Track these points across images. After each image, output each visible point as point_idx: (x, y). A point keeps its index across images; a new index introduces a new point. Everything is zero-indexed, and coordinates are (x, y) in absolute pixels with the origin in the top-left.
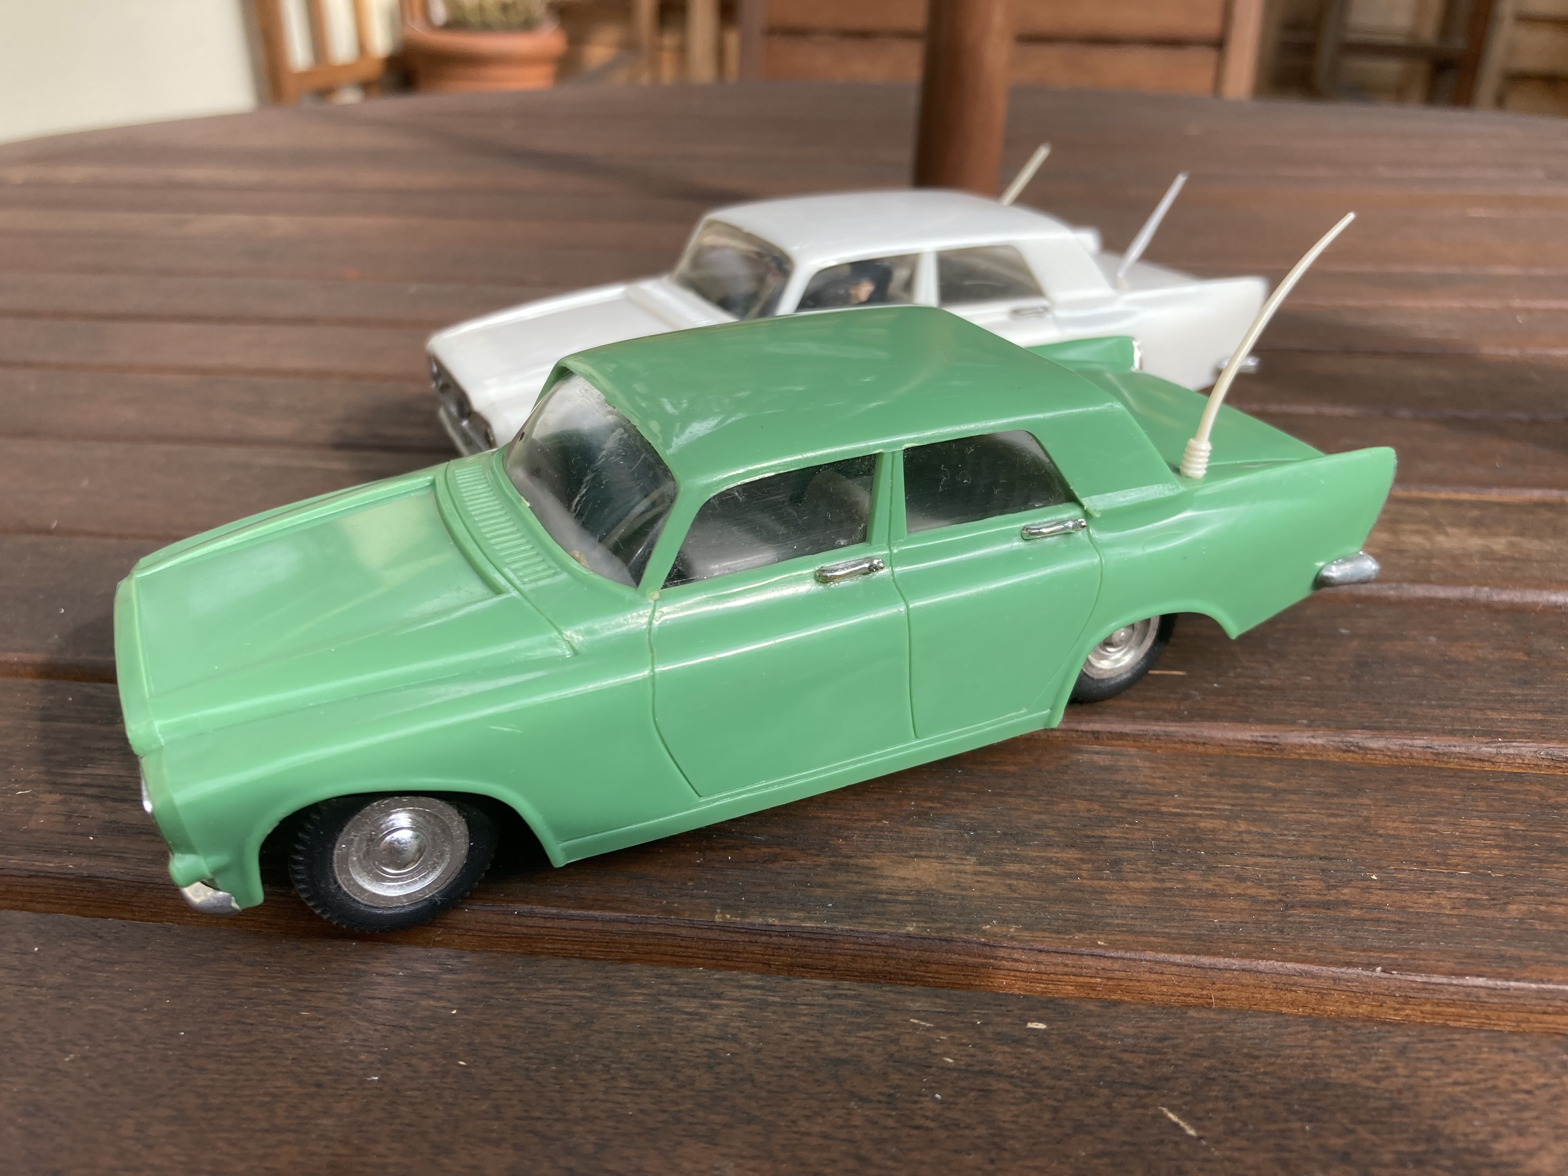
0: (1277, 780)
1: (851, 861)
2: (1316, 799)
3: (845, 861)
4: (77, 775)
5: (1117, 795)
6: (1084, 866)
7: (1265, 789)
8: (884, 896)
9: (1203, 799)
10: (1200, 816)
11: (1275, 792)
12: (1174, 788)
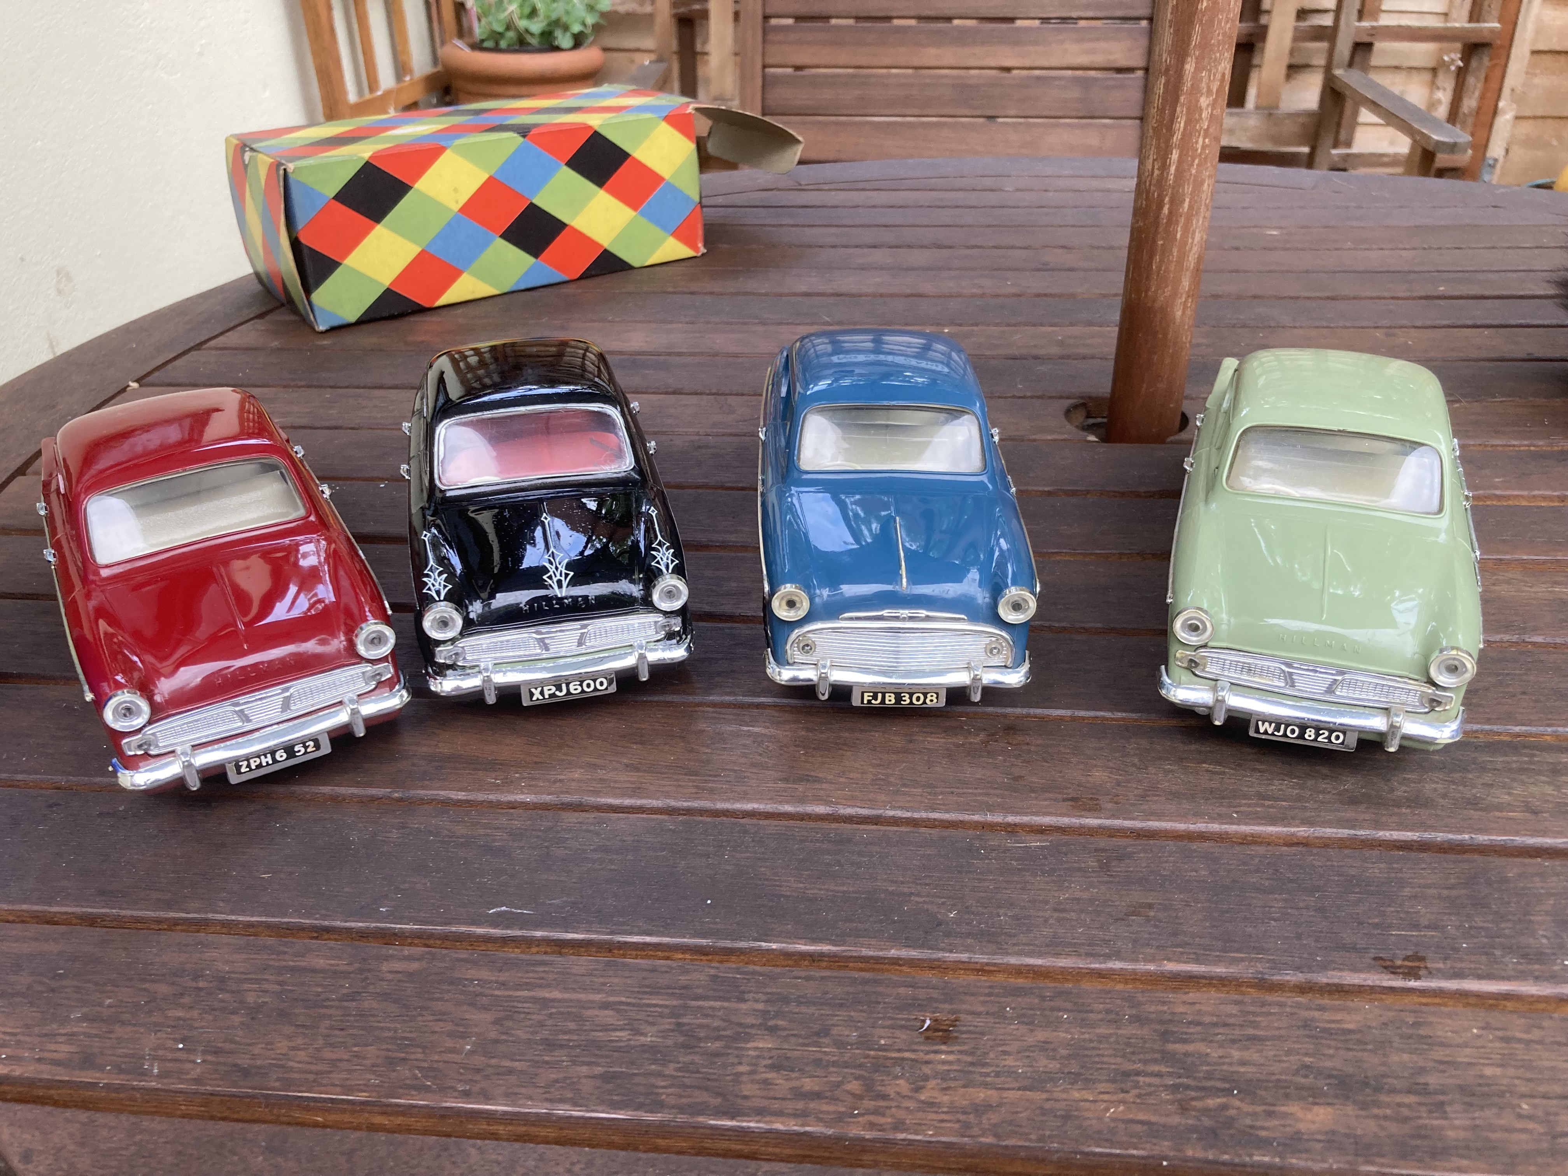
0: (1527, 1031)
1: (1277, 1109)
2: (1556, 1047)
3: (1272, 1108)
4: (749, 1049)
5: (1426, 1047)
6: (1423, 1109)
7: (1520, 1041)
8: (1305, 1137)
9: (1482, 1050)
10: (1483, 1064)
11: (1528, 1042)
12: (1460, 1041)
